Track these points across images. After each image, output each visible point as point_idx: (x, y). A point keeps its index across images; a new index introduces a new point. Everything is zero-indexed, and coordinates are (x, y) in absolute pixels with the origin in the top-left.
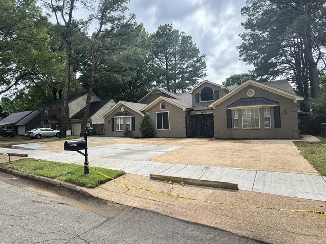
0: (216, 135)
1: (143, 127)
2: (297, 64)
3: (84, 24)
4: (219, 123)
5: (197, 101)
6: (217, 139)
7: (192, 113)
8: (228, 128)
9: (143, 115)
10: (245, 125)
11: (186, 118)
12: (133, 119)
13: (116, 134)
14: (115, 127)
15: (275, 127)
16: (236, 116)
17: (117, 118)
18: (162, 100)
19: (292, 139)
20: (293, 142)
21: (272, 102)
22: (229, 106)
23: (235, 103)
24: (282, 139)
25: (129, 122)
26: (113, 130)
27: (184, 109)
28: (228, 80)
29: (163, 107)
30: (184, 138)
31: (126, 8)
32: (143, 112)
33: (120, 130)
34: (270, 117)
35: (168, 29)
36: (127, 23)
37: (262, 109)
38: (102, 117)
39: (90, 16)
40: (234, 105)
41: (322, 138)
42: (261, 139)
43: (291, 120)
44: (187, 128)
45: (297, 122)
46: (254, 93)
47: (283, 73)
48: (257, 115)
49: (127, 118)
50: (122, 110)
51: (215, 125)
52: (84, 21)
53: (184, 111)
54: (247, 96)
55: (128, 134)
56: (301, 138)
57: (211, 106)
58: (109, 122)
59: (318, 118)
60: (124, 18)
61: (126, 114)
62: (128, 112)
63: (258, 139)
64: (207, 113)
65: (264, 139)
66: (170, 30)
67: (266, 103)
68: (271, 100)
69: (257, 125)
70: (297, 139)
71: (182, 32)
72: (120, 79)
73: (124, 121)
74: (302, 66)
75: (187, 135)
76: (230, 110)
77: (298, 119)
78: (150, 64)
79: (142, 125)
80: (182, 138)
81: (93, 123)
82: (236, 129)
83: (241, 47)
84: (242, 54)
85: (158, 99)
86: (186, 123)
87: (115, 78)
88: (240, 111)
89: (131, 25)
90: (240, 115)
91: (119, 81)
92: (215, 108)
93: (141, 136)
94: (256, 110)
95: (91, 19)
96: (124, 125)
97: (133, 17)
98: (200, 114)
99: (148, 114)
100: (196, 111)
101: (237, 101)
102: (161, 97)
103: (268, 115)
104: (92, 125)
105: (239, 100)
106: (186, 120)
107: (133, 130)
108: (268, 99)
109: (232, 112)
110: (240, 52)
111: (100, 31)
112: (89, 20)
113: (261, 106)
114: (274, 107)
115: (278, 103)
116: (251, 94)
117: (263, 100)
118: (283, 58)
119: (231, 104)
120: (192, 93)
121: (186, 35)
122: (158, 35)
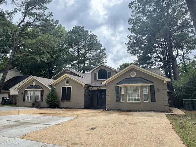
0: (107, 107)
1: (49, 98)
2: (164, 58)
3: (10, 14)
4: (110, 97)
5: (95, 79)
6: (108, 110)
7: (90, 88)
8: (116, 101)
9: (50, 89)
10: (129, 100)
11: (85, 92)
12: (42, 91)
13: (26, 104)
14: (26, 98)
15: (152, 101)
16: (122, 92)
17: (28, 91)
18: (67, 77)
19: (164, 112)
20: (165, 114)
21: (149, 82)
22: (117, 84)
23: (122, 81)
24: (156, 111)
25: (39, 94)
26: (24, 101)
27: (84, 85)
28: (121, 67)
29: (68, 82)
30: (83, 109)
31: (46, 8)
32: (51, 86)
33: (29, 101)
34: (148, 93)
35: (81, 29)
36: (46, 18)
37: (142, 87)
38: (16, 89)
39: (15, 9)
40: (121, 83)
41: (185, 111)
42: (141, 111)
43: (163, 97)
44: (85, 100)
45: (167, 98)
46: (136, 75)
47: (156, 64)
48: (138, 92)
49: (36, 90)
50: (34, 84)
51: (107, 98)
52: (9, 12)
53: (84, 86)
54: (130, 76)
55: (35, 105)
56: (170, 111)
57: (104, 83)
58: (22, 93)
59: (180, 95)
60: (45, 15)
61: (36, 87)
62: (38, 86)
63: (139, 111)
64: (101, 89)
65: (143, 111)
66: (82, 30)
67: (144, 83)
68: (148, 80)
69: (138, 100)
70: (167, 112)
71: (90, 32)
72: (39, 60)
73: (34, 94)
74: (167, 60)
75: (85, 106)
76: (118, 86)
77: (168, 95)
78: (67, 52)
79: (48, 97)
80: (80, 109)
81: (10, 94)
82: (123, 103)
83: (129, 43)
84: (129, 49)
85: (63, 76)
86: (85, 96)
87: (35, 59)
88: (125, 87)
89: (50, 20)
90: (125, 91)
91: (37, 61)
92: (107, 85)
93: (46, 106)
94: (137, 87)
95: (16, 12)
96: (33, 97)
97: (51, 15)
98: (97, 89)
99: (55, 87)
100: (93, 87)
101: (123, 80)
102: (66, 74)
103: (146, 91)
104: (9, 96)
105: (125, 79)
106: (85, 94)
107: (41, 101)
108: (146, 80)
109: (120, 88)
110: (128, 48)
111: (23, 21)
112: (14, 12)
113: (141, 84)
114: (150, 85)
115: (153, 82)
116: (133, 75)
117: (142, 80)
118: (155, 54)
119: (119, 82)
120: (91, 73)
121: (93, 34)
122: (73, 32)
